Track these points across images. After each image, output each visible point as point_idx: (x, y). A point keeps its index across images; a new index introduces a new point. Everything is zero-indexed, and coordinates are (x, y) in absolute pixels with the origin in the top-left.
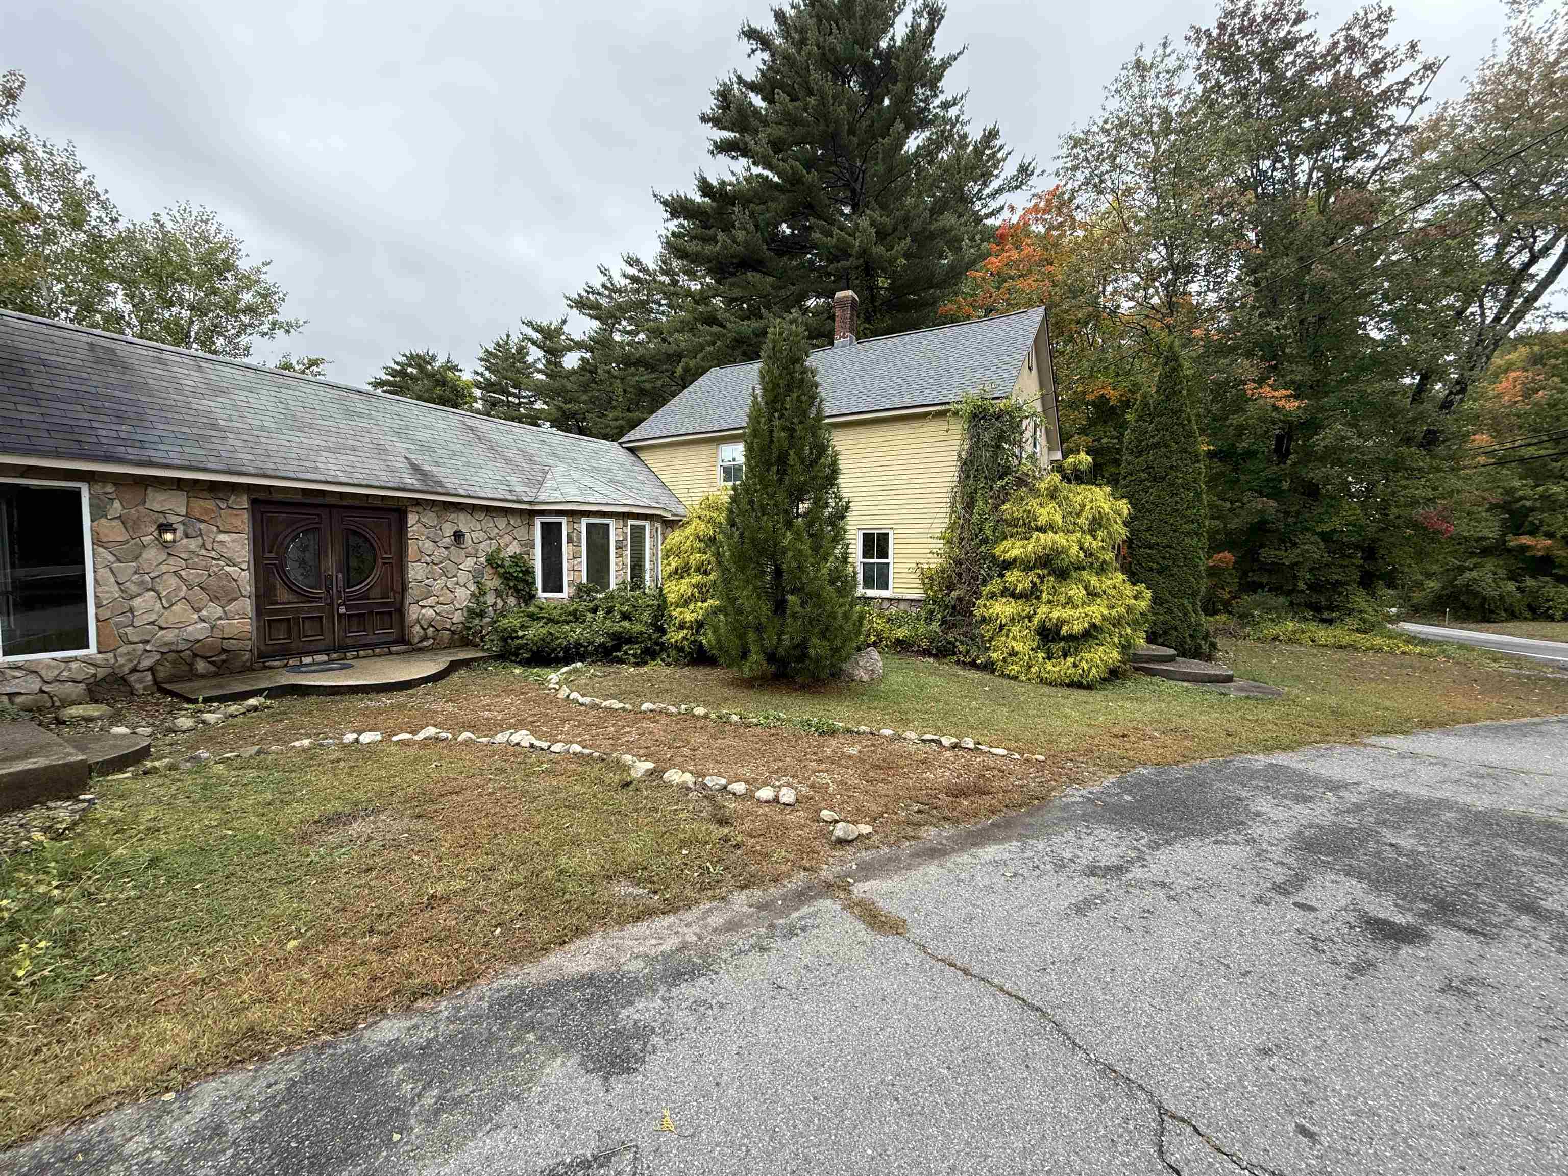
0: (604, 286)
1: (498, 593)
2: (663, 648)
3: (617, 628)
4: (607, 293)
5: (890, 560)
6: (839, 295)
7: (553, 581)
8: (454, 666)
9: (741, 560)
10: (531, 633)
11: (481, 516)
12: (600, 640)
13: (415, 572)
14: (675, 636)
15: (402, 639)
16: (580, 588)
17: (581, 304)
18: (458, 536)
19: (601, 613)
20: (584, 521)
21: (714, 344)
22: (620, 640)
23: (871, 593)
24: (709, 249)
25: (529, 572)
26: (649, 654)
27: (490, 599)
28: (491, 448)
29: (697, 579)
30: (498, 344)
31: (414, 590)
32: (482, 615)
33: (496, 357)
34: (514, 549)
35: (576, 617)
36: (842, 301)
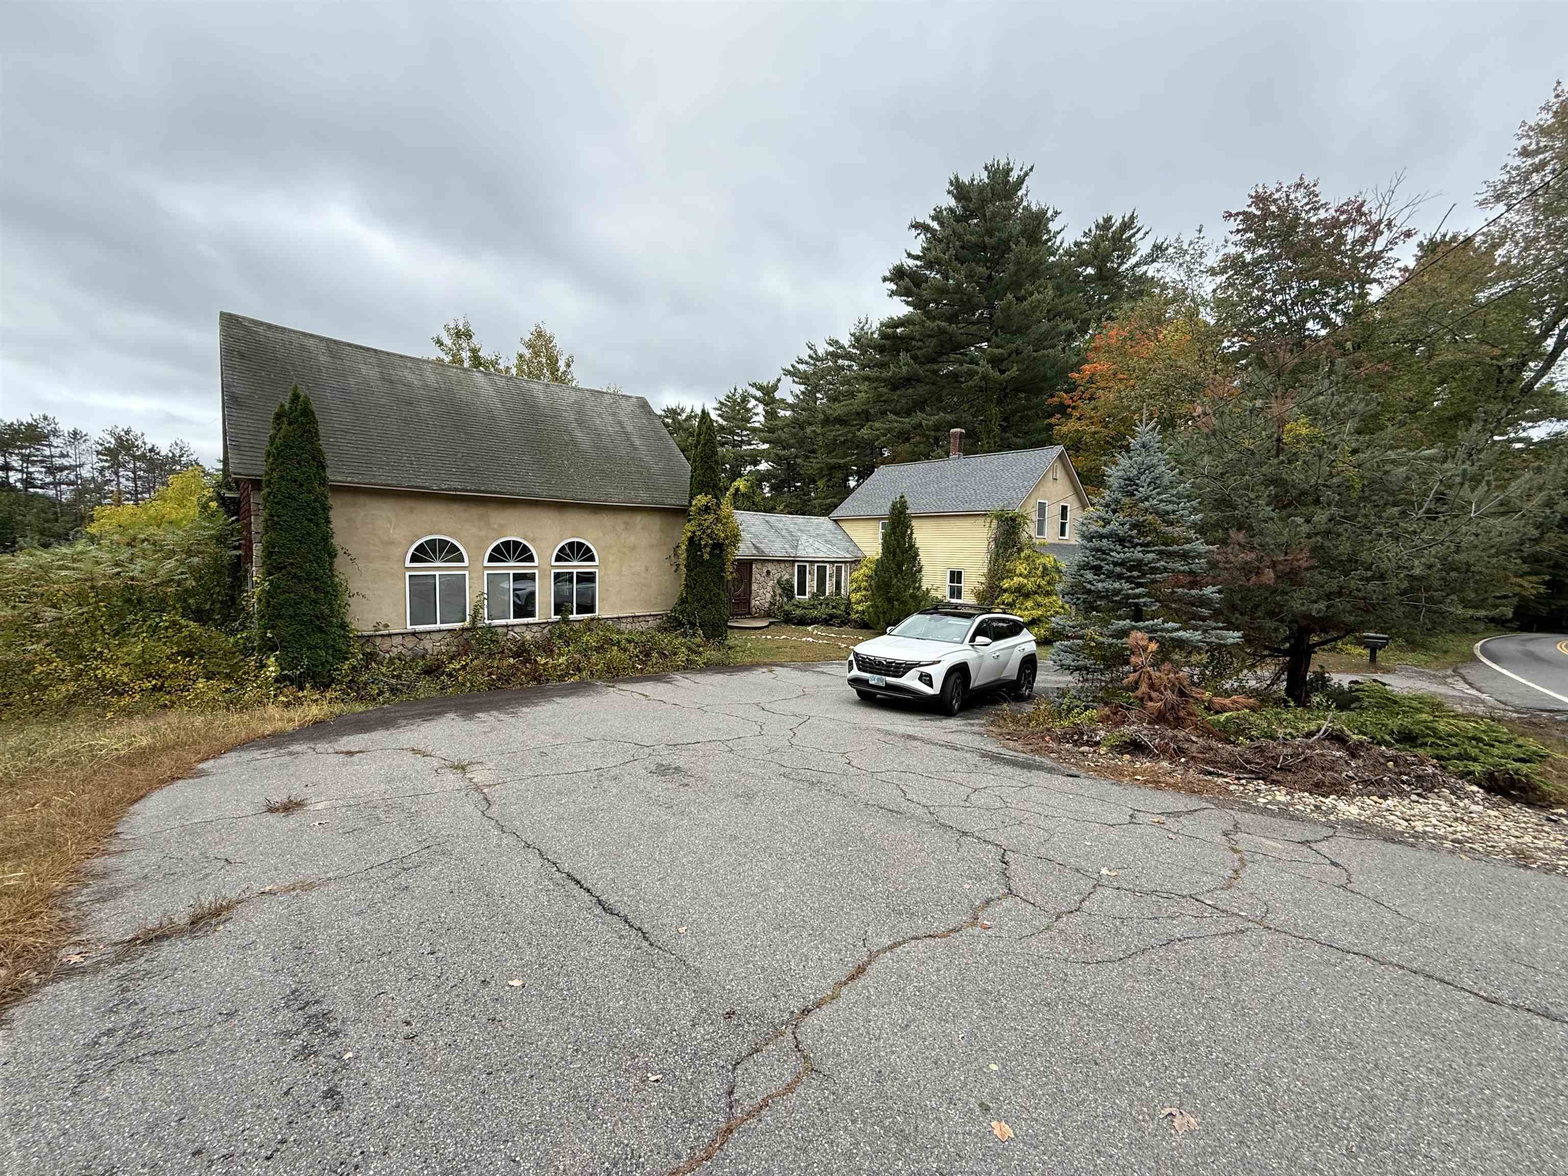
0: (810, 357)
1: (780, 596)
2: (849, 621)
3: (831, 612)
4: (812, 362)
5: (962, 585)
6: (952, 430)
7: (802, 591)
8: (771, 623)
9: (878, 587)
10: (797, 612)
11: (775, 563)
12: (824, 616)
13: (754, 587)
14: (854, 616)
15: (749, 613)
16: (813, 594)
17: (792, 373)
18: (768, 572)
19: (824, 606)
20: (816, 565)
21: (886, 435)
22: (832, 616)
23: (953, 601)
24: (885, 374)
25: (792, 587)
26: (843, 623)
27: (778, 598)
28: (776, 531)
29: (864, 593)
30: (728, 397)
31: (754, 594)
32: (775, 605)
33: (726, 406)
34: (787, 577)
35: (814, 607)
36: (954, 434)
